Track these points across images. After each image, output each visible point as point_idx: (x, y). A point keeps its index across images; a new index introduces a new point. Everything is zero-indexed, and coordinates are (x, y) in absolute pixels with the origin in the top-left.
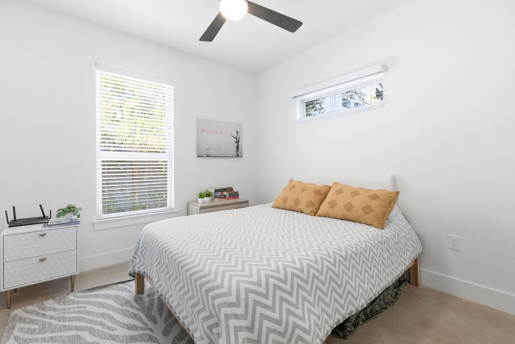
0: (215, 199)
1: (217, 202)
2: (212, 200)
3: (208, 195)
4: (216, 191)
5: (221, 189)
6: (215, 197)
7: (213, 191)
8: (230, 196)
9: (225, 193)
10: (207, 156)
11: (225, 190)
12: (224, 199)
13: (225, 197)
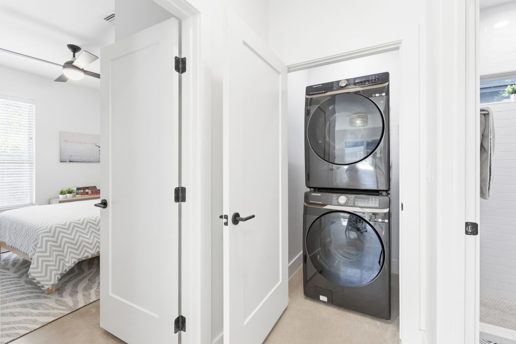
0: (77, 196)
1: (79, 196)
2: (75, 196)
3: (70, 192)
4: (78, 189)
5: (83, 188)
6: (77, 194)
7: (75, 189)
8: (93, 193)
9: (87, 191)
10: (70, 161)
11: (87, 188)
12: (87, 195)
13: (87, 193)
